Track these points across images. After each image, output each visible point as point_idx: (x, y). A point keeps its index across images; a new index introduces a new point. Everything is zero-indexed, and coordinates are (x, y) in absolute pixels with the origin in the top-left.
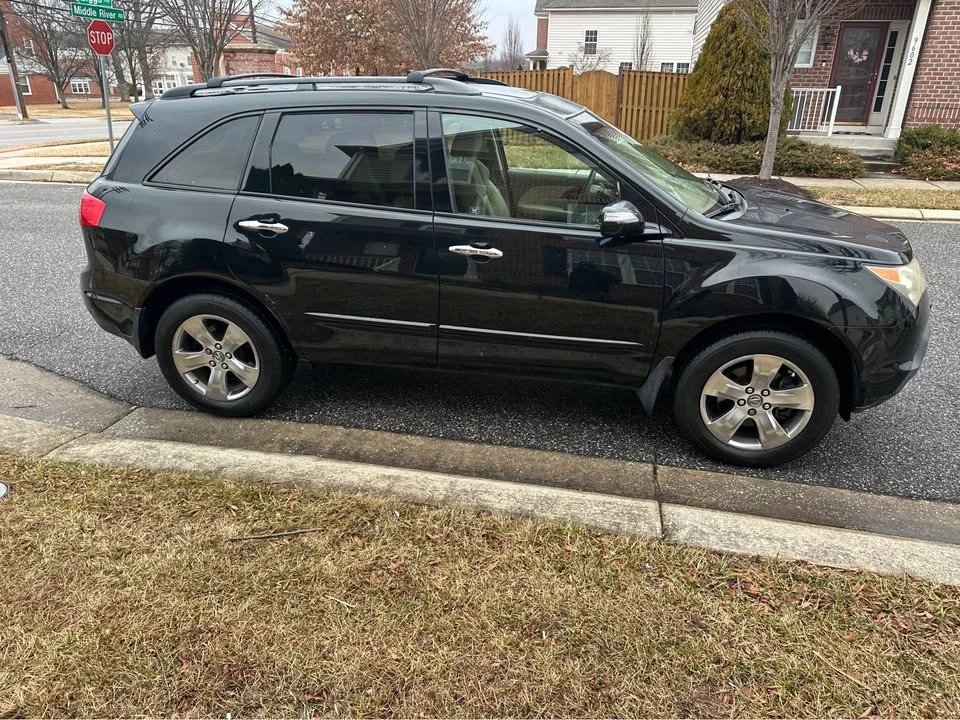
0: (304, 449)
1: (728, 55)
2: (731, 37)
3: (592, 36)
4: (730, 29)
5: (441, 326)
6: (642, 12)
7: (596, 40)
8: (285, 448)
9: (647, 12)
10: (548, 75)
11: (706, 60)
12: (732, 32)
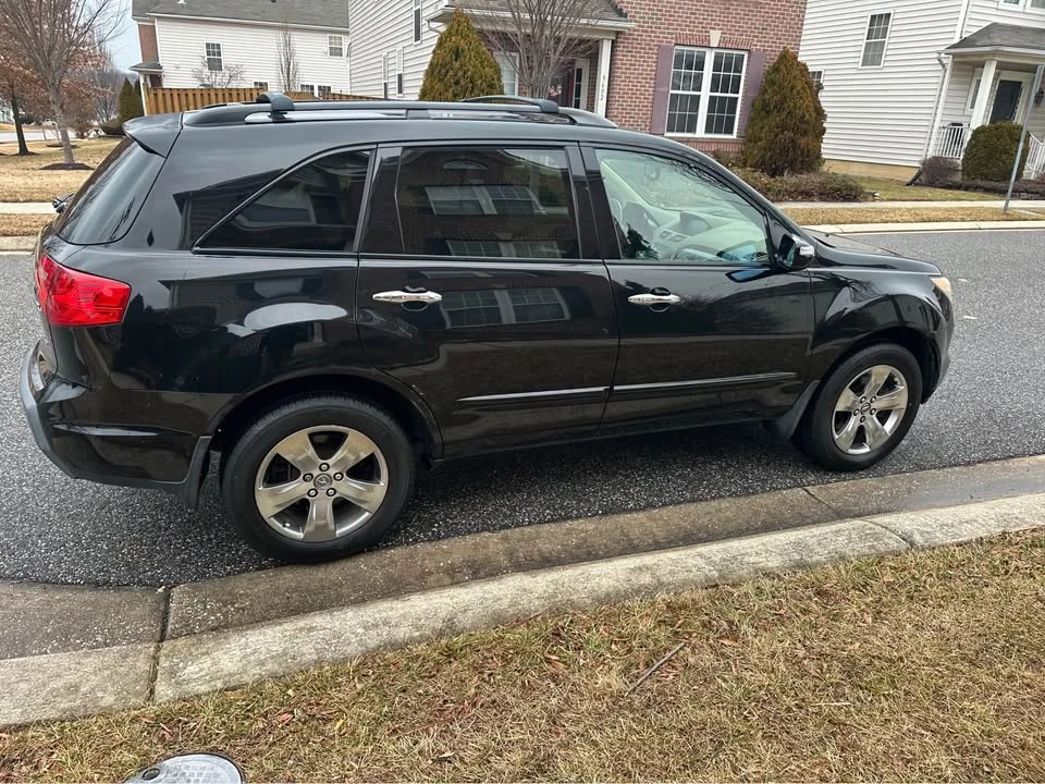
0: (481, 571)
1: (457, 83)
2: (457, 65)
3: (213, 51)
4: (454, 57)
5: (616, 388)
6: (279, 28)
7: (219, 54)
8: (455, 576)
9: (287, 29)
10: (224, 95)
11: (433, 87)
12: (456, 60)
